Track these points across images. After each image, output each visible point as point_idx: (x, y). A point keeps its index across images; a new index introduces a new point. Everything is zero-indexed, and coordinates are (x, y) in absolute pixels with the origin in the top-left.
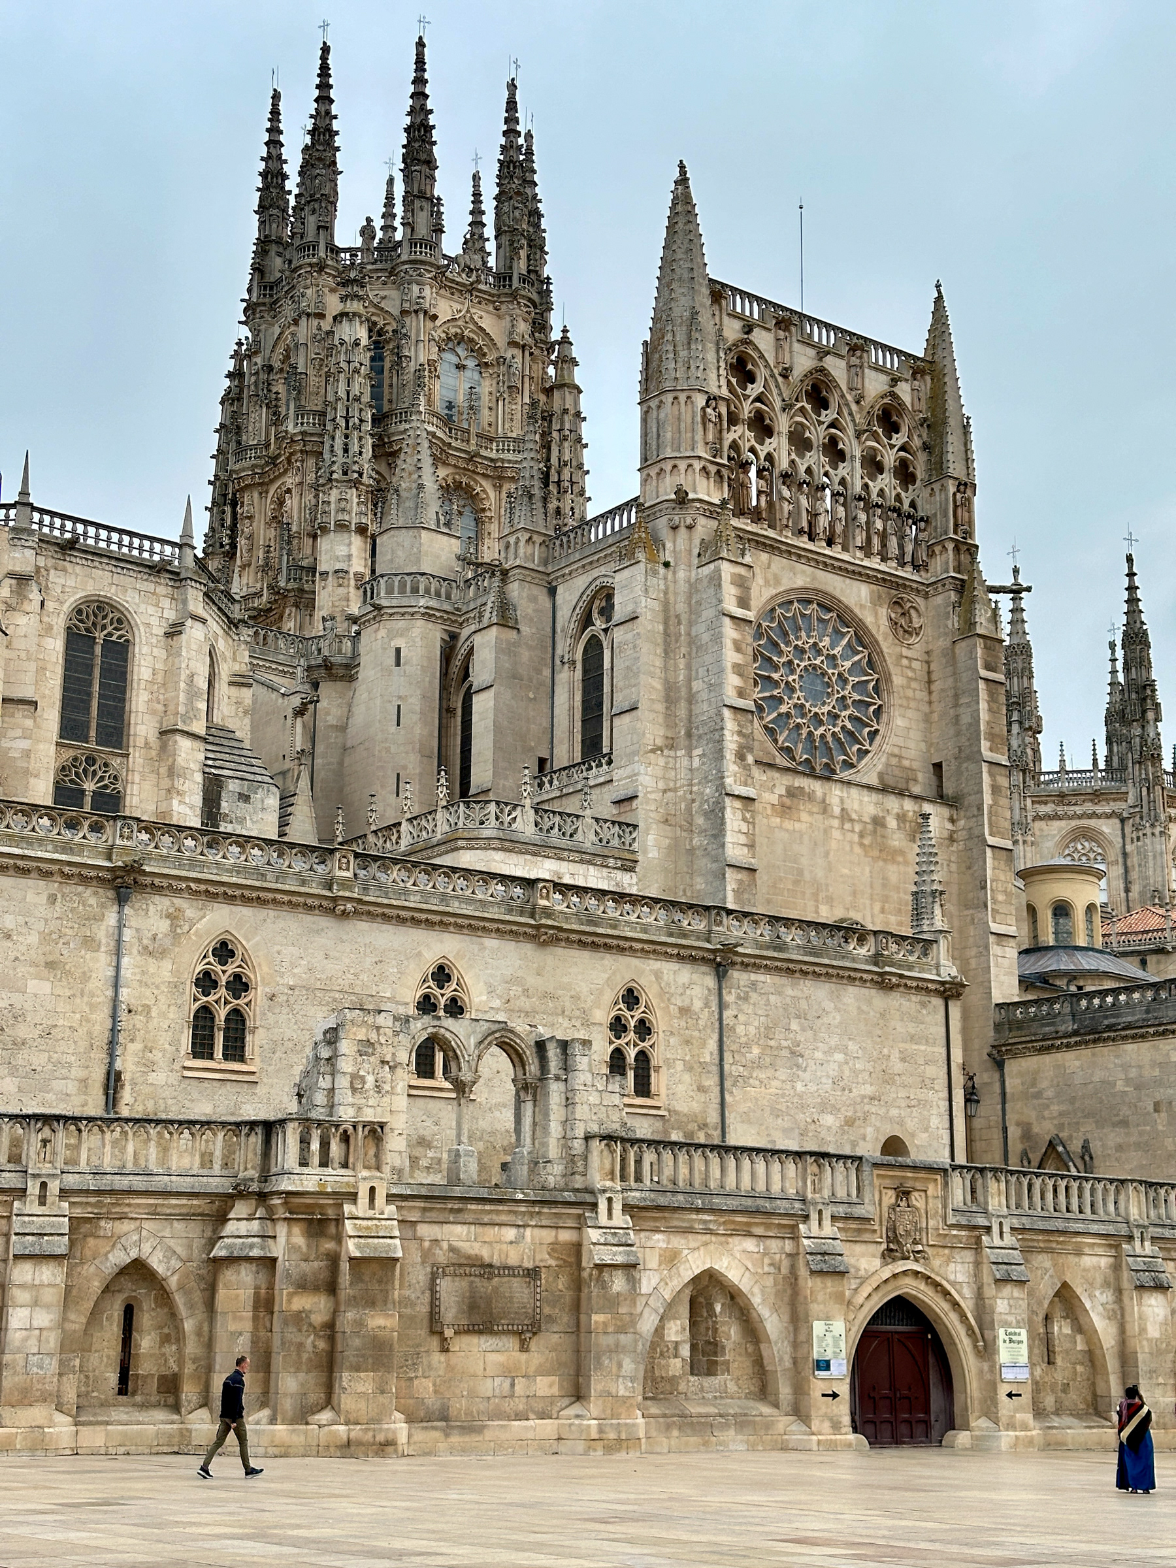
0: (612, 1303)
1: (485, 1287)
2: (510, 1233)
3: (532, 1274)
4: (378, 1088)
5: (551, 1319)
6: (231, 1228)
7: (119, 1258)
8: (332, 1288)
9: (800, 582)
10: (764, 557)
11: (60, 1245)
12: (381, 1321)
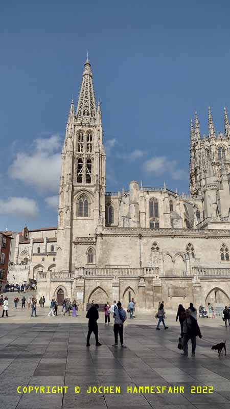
0: (197, 292)
1: (176, 290)
2: (180, 282)
3: (184, 288)
4: (157, 262)
5: (188, 295)
6: (140, 282)
7: (127, 286)
8: (152, 290)
11: (118, 285)
12: (158, 295)
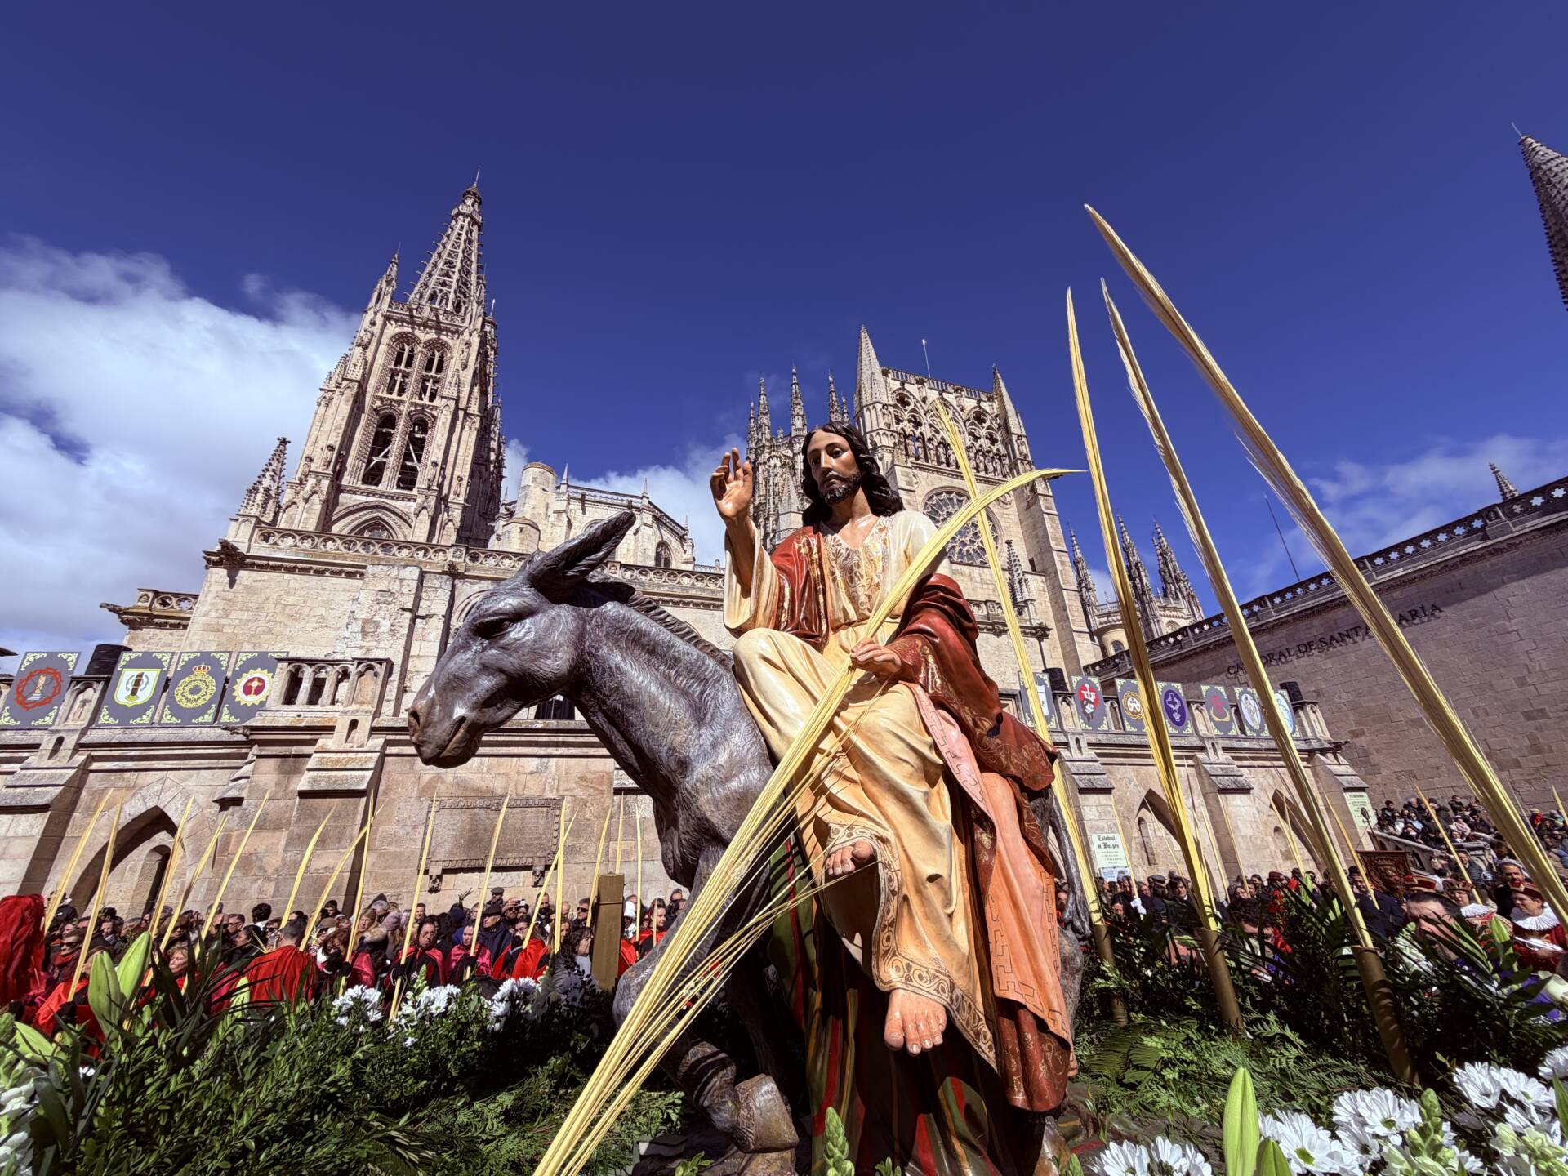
1: (491, 819)
2: (531, 764)
5: (574, 850)
6: (240, 772)
8: (288, 828)
9: (945, 484)
10: (925, 474)
12: (326, 859)
